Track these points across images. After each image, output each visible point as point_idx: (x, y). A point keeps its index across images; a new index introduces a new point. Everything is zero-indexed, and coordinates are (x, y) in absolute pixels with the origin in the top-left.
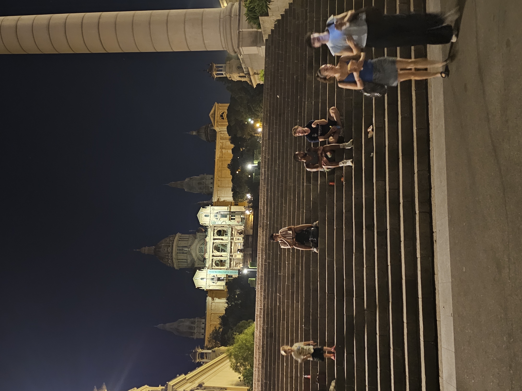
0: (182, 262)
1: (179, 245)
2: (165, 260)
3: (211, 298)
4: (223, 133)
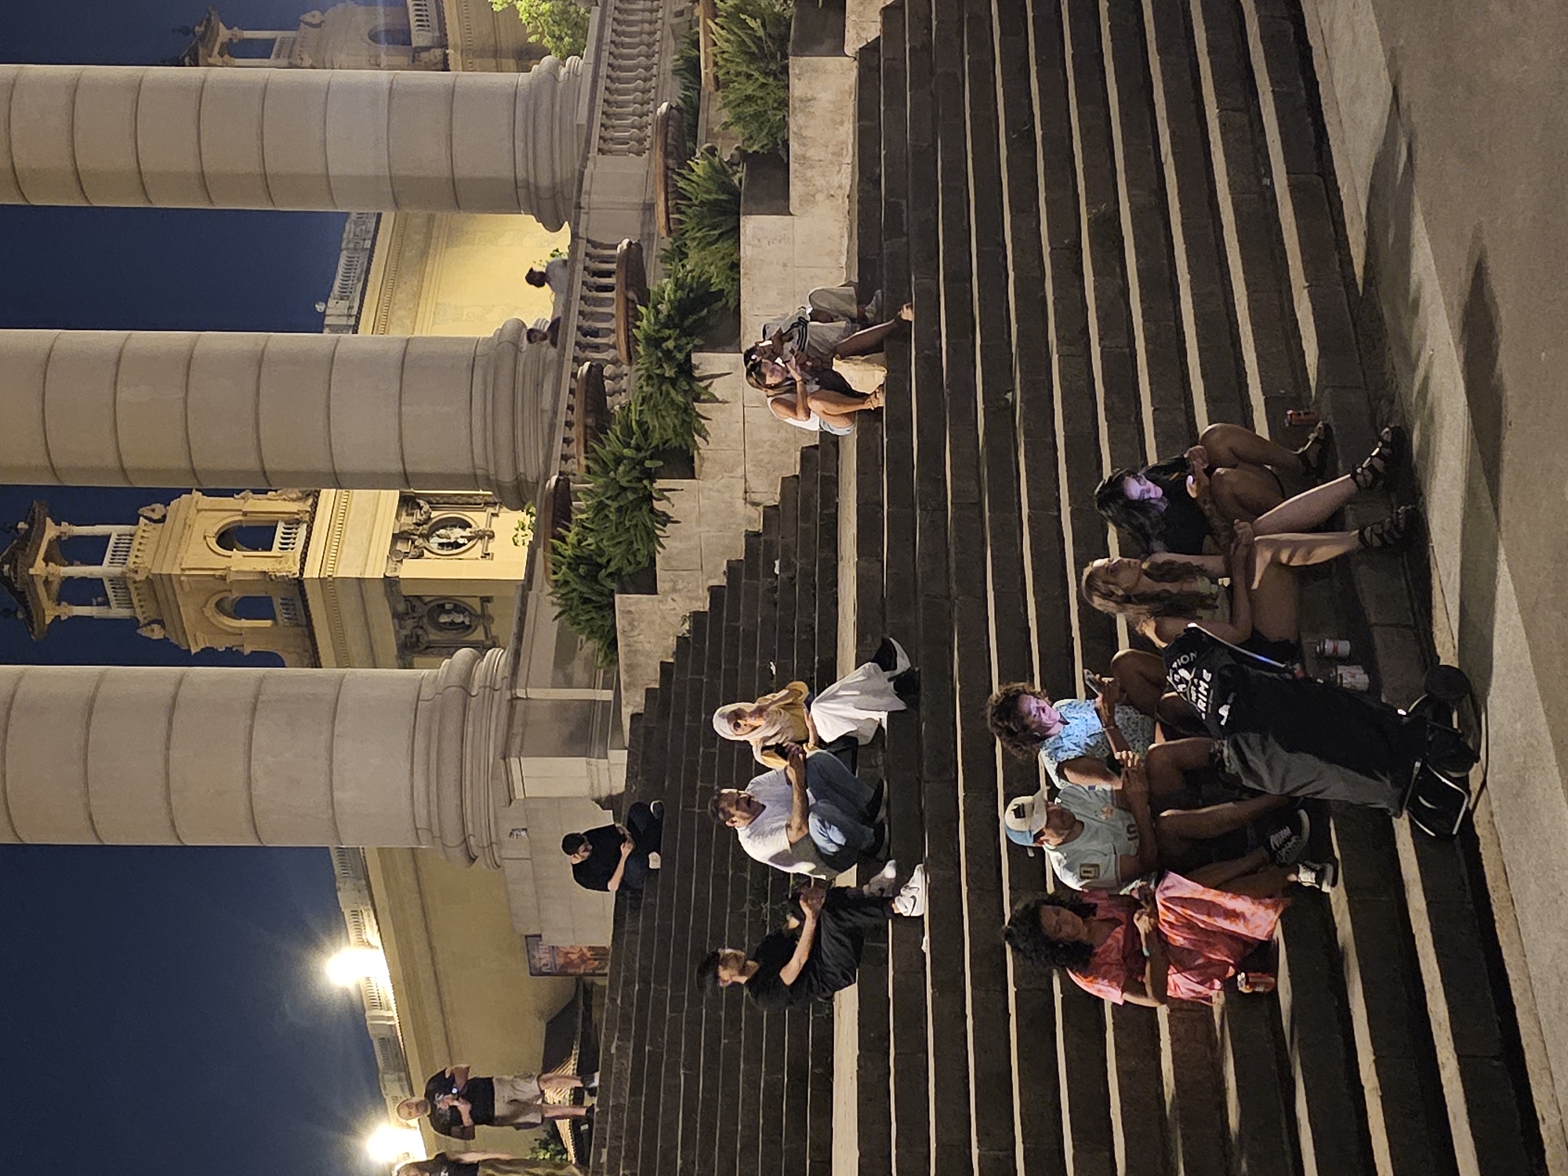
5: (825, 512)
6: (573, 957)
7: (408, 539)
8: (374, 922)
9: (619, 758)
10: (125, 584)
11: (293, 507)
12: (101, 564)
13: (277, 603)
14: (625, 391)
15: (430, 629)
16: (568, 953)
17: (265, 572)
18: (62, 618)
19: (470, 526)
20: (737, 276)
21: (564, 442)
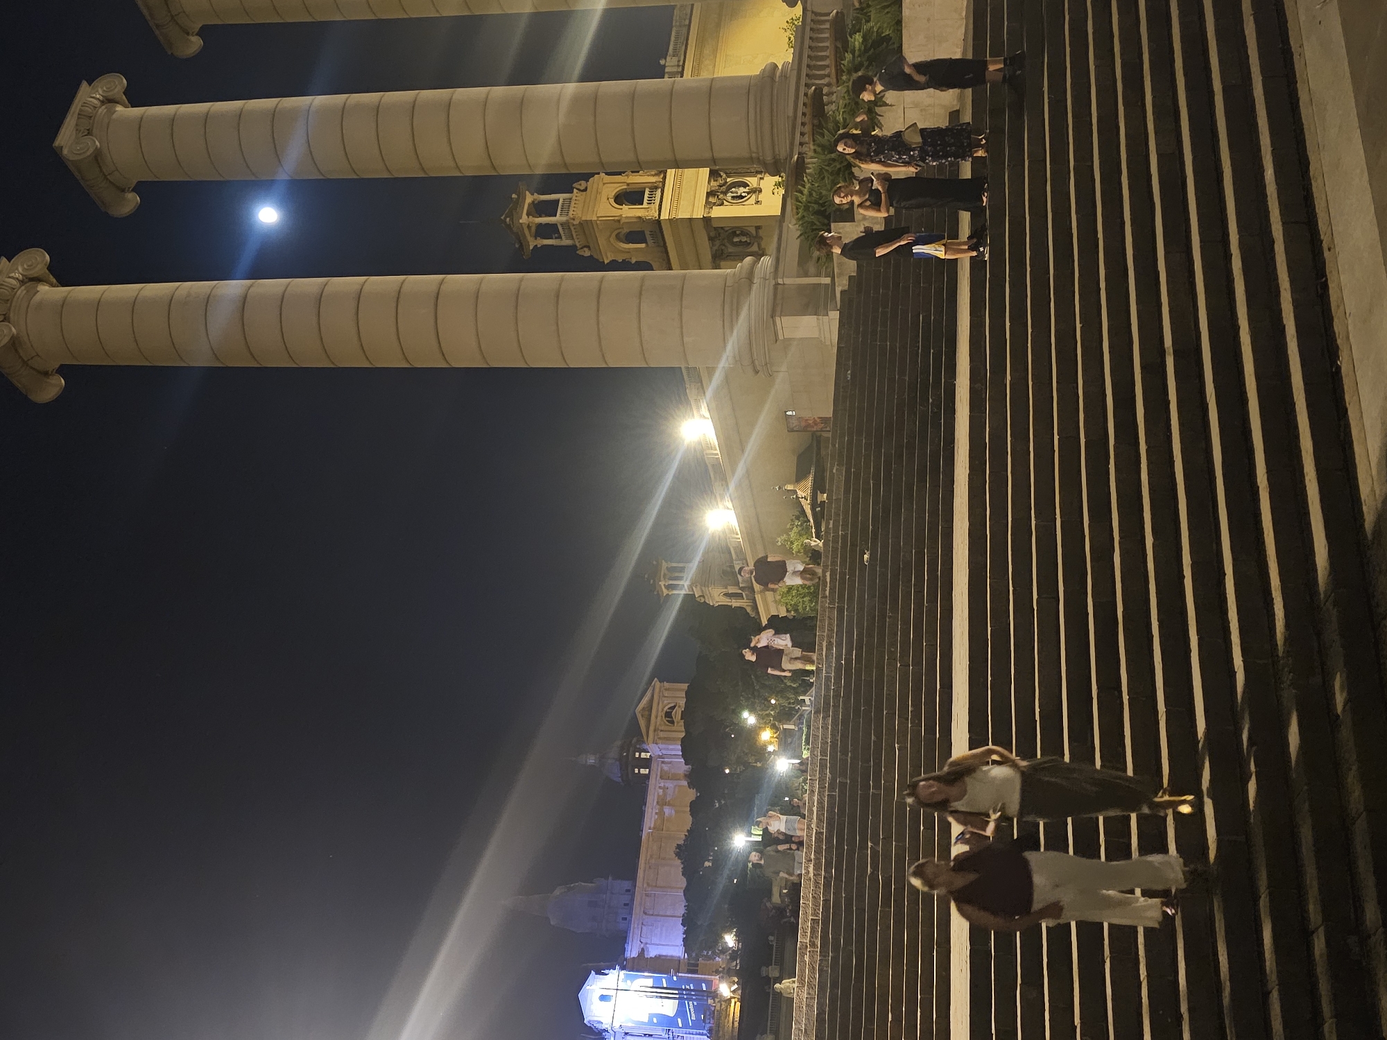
4: (670, 763)
5: (952, 169)
6: (811, 422)
7: (715, 195)
8: (705, 403)
9: (835, 315)
10: (569, 226)
11: (653, 179)
12: (556, 216)
13: (647, 234)
14: (834, 102)
15: (727, 244)
16: (807, 420)
17: (640, 217)
18: (539, 246)
19: (749, 186)
20: (899, 28)
21: (801, 134)
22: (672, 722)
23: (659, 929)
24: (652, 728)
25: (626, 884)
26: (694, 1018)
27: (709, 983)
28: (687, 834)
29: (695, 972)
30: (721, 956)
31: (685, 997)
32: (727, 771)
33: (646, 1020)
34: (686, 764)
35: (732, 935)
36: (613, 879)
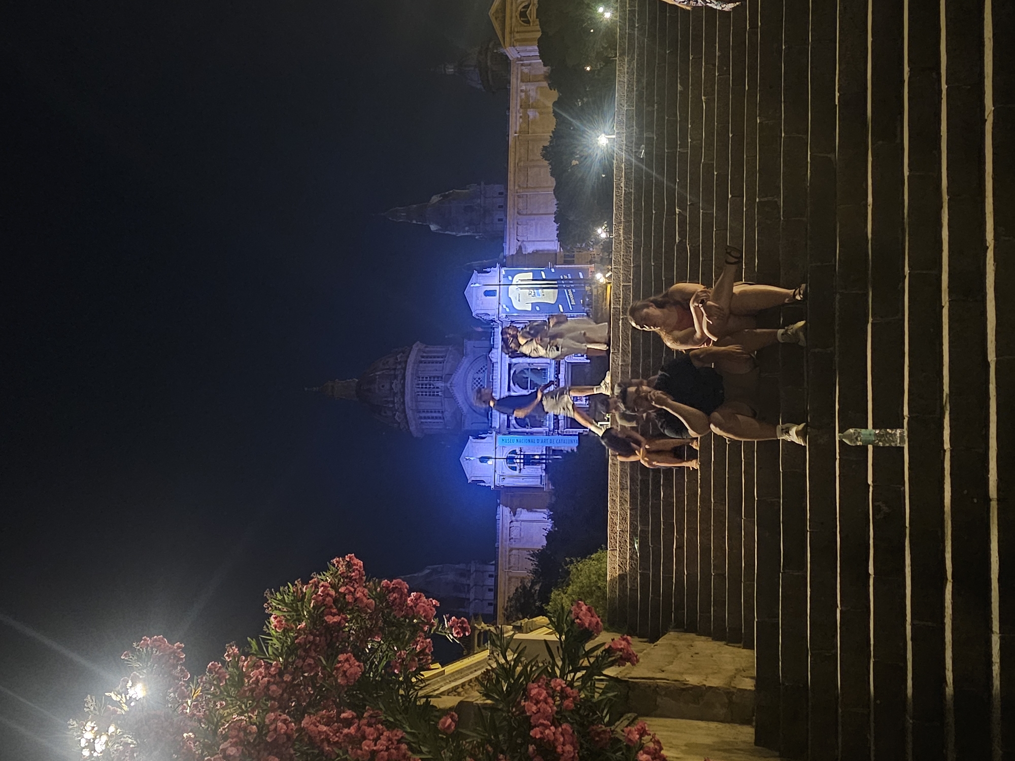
0: (429, 418)
1: (420, 372)
2: (385, 413)
3: (509, 509)
4: (530, 65)
22: (528, 22)
23: (534, 227)
24: (507, 30)
25: (498, 188)
26: (573, 303)
27: (585, 271)
28: (551, 135)
29: (572, 263)
30: (595, 246)
31: (564, 286)
32: (588, 69)
33: (530, 309)
34: (545, 65)
35: (604, 227)
36: (485, 184)
